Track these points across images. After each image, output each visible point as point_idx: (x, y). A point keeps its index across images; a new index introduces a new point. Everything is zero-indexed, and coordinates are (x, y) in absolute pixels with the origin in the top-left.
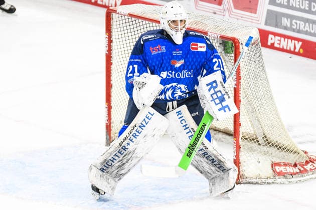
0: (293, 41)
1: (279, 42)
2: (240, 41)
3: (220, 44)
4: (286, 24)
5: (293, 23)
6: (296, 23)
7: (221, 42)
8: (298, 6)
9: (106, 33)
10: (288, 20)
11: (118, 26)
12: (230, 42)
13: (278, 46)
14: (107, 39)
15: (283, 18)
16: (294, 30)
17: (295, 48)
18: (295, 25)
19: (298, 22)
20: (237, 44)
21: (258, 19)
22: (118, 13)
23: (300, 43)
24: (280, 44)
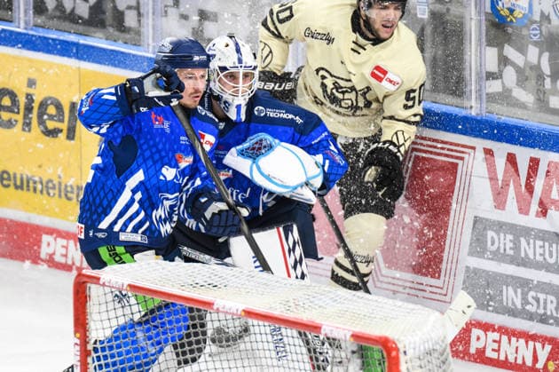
0: (531, 343)
1: (495, 346)
2: (400, 346)
3: (353, 352)
4: (513, 303)
5: (530, 299)
6: (538, 300)
7: (355, 349)
8: (539, 258)
9: (76, 332)
10: (516, 292)
11: (104, 316)
12: (376, 347)
13: (494, 355)
14: (78, 348)
15: (504, 287)
16: (531, 317)
17: (535, 359)
18: (535, 303)
19: (542, 296)
20: (394, 353)
21: (444, 292)
22: (104, 285)
23: (548, 348)
24: (498, 351)
